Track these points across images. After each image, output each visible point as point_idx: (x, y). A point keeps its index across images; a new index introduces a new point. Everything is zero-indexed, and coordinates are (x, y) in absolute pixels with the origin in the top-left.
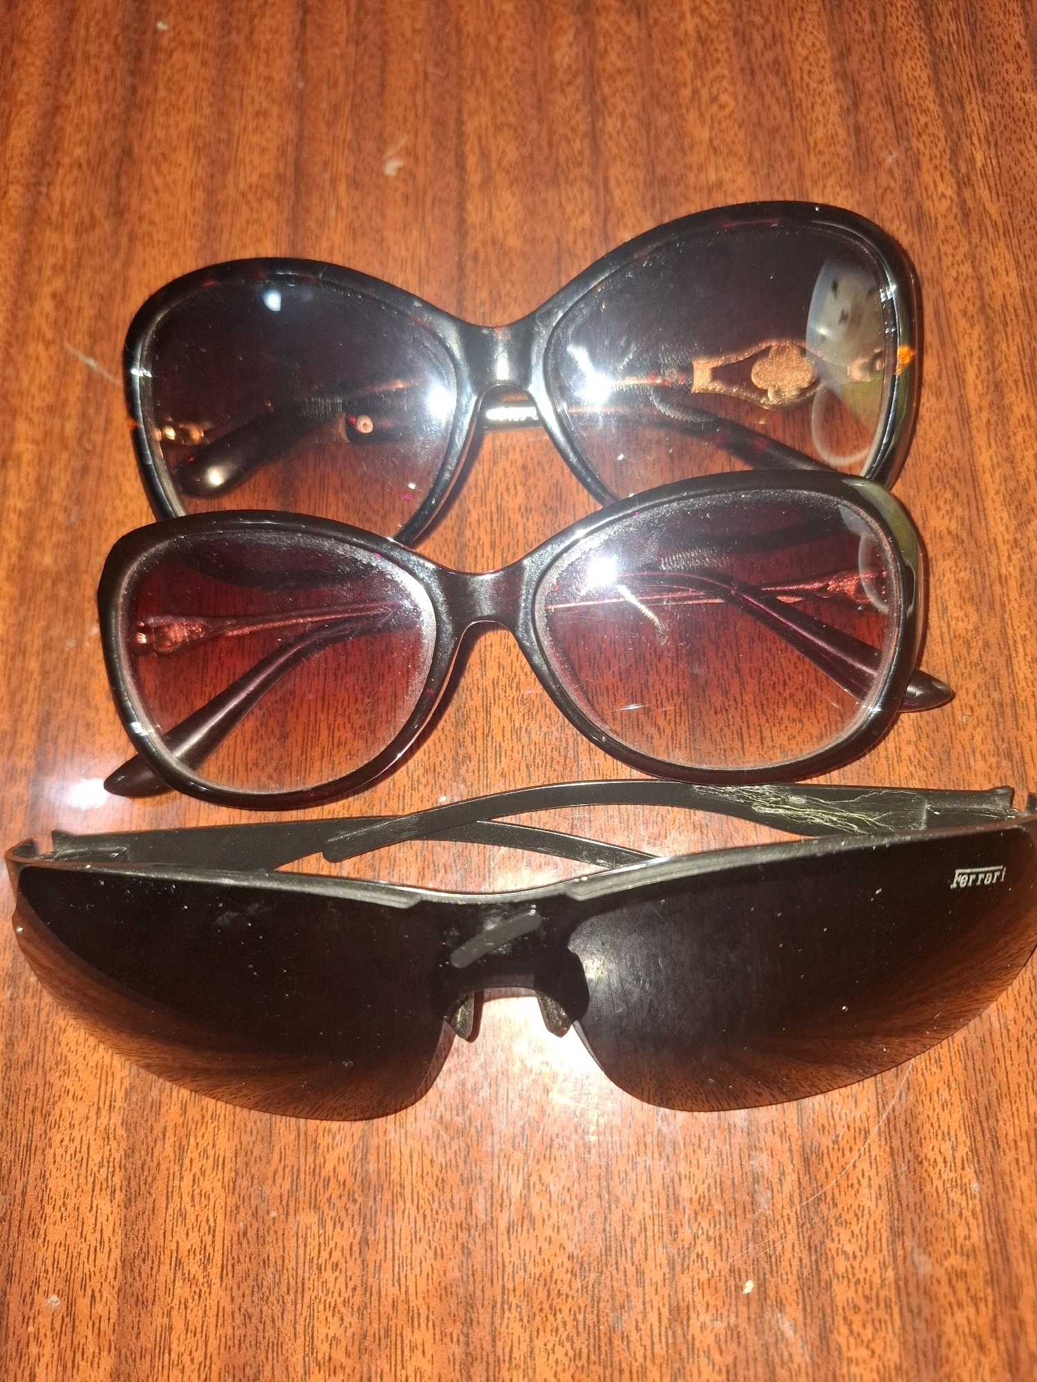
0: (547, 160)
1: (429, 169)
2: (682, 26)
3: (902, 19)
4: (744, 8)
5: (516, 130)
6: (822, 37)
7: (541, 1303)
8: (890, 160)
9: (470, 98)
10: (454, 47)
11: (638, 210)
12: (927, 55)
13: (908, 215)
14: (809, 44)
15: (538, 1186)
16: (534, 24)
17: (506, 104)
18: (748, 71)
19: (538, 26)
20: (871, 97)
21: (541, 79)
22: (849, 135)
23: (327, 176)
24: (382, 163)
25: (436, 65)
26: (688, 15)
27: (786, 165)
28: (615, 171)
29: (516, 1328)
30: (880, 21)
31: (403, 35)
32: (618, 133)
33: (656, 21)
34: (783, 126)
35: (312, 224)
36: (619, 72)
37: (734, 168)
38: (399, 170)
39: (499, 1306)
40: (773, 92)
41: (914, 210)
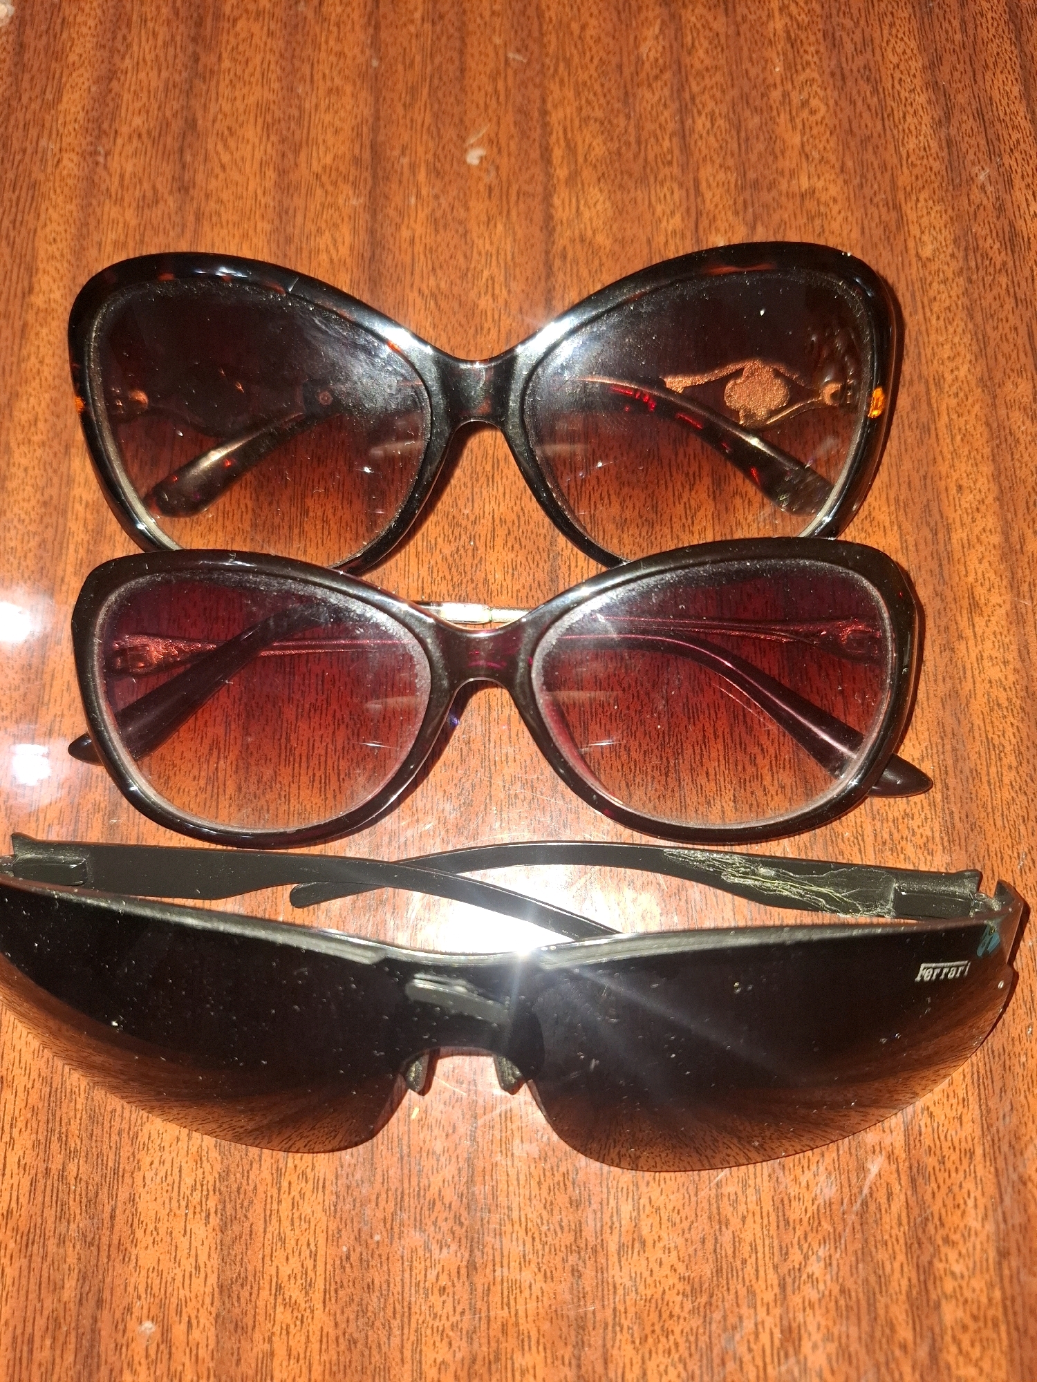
0: (636, 157)
1: (513, 160)
2: (771, 25)
3: (992, 31)
4: (834, 12)
5: (602, 123)
6: (913, 44)
7: (653, 1325)
8: (982, 177)
9: (554, 87)
10: (536, 34)
11: (730, 213)
12: (1018, 69)
13: (1001, 234)
14: (900, 51)
15: (648, 1208)
16: (619, 13)
17: (591, 96)
18: (838, 77)
19: (623, 16)
20: (963, 110)
21: (627, 72)
22: (941, 148)
23: (405, 161)
24: (466, 151)
25: (518, 51)
26: (777, 14)
27: (879, 175)
28: (706, 172)
29: (628, 1350)
30: (971, 32)
31: (481, 16)
32: (708, 133)
33: (744, 18)
34: (875, 135)
35: (392, 212)
36: (707, 69)
37: (827, 175)
38: (482, 159)
39: (610, 1328)
40: (864, 100)
41: (1007, 229)
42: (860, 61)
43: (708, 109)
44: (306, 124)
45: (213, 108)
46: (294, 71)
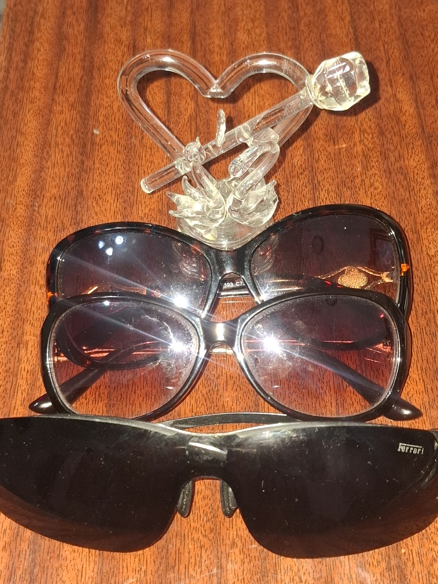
2: (355, 149)
4: (385, 143)
6: (423, 157)
14: (416, 160)
18: (388, 172)
34: (406, 199)
36: (325, 169)
40: (400, 183)
42: (398, 165)
43: (326, 188)
44: (136, 194)
45: (91, 186)
46: (130, 169)
